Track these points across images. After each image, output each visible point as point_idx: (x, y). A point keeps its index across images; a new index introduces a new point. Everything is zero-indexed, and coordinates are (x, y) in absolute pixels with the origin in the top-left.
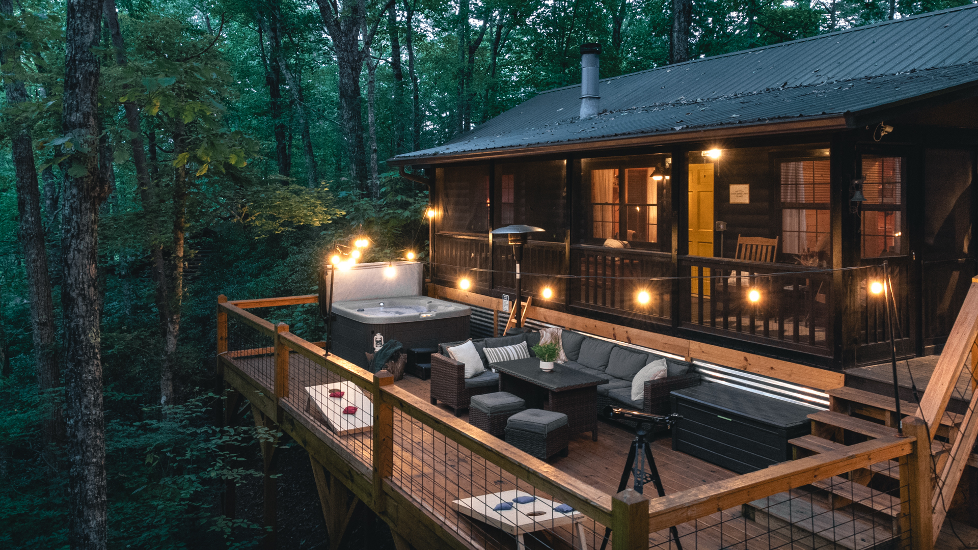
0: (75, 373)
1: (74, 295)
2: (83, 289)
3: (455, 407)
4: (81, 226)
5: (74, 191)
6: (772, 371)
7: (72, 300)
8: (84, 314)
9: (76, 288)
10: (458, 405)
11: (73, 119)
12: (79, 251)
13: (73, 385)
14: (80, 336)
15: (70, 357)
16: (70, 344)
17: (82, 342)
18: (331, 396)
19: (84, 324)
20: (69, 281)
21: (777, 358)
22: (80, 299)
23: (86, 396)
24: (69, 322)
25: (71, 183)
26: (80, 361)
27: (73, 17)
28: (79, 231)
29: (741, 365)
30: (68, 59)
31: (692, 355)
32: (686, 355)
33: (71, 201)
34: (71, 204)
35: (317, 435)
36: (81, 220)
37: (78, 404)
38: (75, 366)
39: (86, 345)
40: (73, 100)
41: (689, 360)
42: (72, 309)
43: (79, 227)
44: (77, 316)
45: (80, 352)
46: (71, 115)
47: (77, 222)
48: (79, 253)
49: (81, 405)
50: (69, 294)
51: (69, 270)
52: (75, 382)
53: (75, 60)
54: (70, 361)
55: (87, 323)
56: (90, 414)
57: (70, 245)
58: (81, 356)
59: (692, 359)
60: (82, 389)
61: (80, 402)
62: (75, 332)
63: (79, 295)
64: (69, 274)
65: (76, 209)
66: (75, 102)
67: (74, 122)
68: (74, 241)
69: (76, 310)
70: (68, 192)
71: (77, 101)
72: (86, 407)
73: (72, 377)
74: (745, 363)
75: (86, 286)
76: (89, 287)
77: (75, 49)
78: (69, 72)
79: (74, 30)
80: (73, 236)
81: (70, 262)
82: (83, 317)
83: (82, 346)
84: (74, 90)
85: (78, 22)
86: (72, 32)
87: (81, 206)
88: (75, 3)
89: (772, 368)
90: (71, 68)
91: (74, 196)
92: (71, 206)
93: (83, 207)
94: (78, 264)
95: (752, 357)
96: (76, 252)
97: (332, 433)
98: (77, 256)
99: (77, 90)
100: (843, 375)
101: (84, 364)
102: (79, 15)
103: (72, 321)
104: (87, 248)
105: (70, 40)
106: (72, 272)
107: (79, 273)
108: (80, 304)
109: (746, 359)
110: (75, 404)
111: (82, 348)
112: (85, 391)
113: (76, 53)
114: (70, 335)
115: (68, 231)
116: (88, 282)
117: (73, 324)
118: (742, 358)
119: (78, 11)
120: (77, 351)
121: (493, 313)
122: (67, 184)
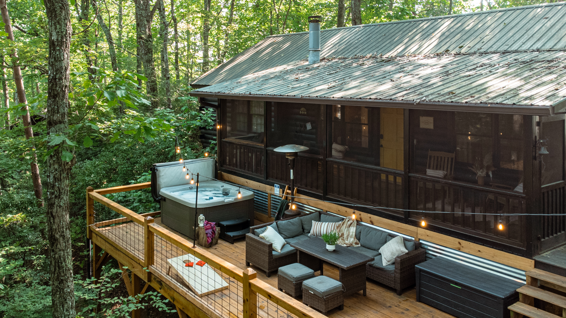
0: (59, 288)
1: (57, 236)
2: (63, 232)
3: (267, 271)
4: (61, 189)
5: (56, 166)
6: (479, 253)
7: (56, 240)
8: (64, 248)
9: (59, 231)
10: (269, 270)
11: (55, 118)
12: (60, 206)
13: (58, 296)
14: (62, 263)
15: (55, 278)
16: (55, 269)
17: (63, 267)
18: (186, 266)
19: (64, 255)
20: (54, 227)
21: (483, 245)
22: (61, 239)
23: (67, 303)
24: (54, 255)
25: (54, 161)
26: (62, 280)
27: (54, 50)
28: (60, 193)
29: (456, 247)
30: (51, 78)
31: (419, 237)
32: (416, 237)
33: (54, 173)
34: (55, 175)
35: (187, 298)
36: (61, 186)
37: (62, 309)
38: (59, 283)
39: (66, 269)
40: (55, 105)
41: (417, 240)
42: (56, 246)
43: (59, 190)
44: (60, 250)
45: (62, 274)
46: (53, 115)
47: (58, 187)
48: (60, 207)
49: (63, 309)
50: (54, 236)
51: (54, 220)
52: (60, 294)
53: (56, 79)
54: (56, 280)
55: (66, 254)
56: (69, 315)
57: (54, 203)
58: (63, 276)
59: (419, 239)
60: (64, 298)
61: (63, 307)
62: (58, 261)
63: (61, 236)
64: (54, 222)
65: (58, 178)
66: (56, 107)
67: (55, 121)
68: (57, 200)
69: (59, 246)
70: (52, 167)
71: (57, 106)
72: (67, 310)
73: (57, 291)
74: (459, 246)
75: (64, 230)
76: (66, 229)
77: (56, 71)
78: (52, 87)
79: (55, 58)
80: (56, 197)
81: (54, 214)
82: (63, 250)
83: (63, 270)
84: (55, 98)
85: (58, 53)
86: (53, 60)
87: (61, 176)
88: (55, 40)
89: (479, 251)
90: (53, 84)
91: (56, 170)
92: (54, 177)
93: (62, 177)
94: (59, 216)
95: (464, 242)
96: (58, 207)
97: (194, 294)
98: (59, 210)
99: (57, 99)
100: (533, 261)
101: (64, 282)
102: (58, 48)
103: (56, 254)
104: (65, 204)
105: (52, 65)
106: (56, 221)
107: (60, 222)
108: (62, 242)
109: (460, 243)
110: (60, 309)
111: (63, 271)
112: (66, 300)
113: (57, 74)
114: (55, 263)
115: (52, 193)
116: (66, 226)
117: (57, 256)
118: (457, 243)
119: (57, 45)
120: (60, 273)
121: (267, 195)
122: (51, 161)
